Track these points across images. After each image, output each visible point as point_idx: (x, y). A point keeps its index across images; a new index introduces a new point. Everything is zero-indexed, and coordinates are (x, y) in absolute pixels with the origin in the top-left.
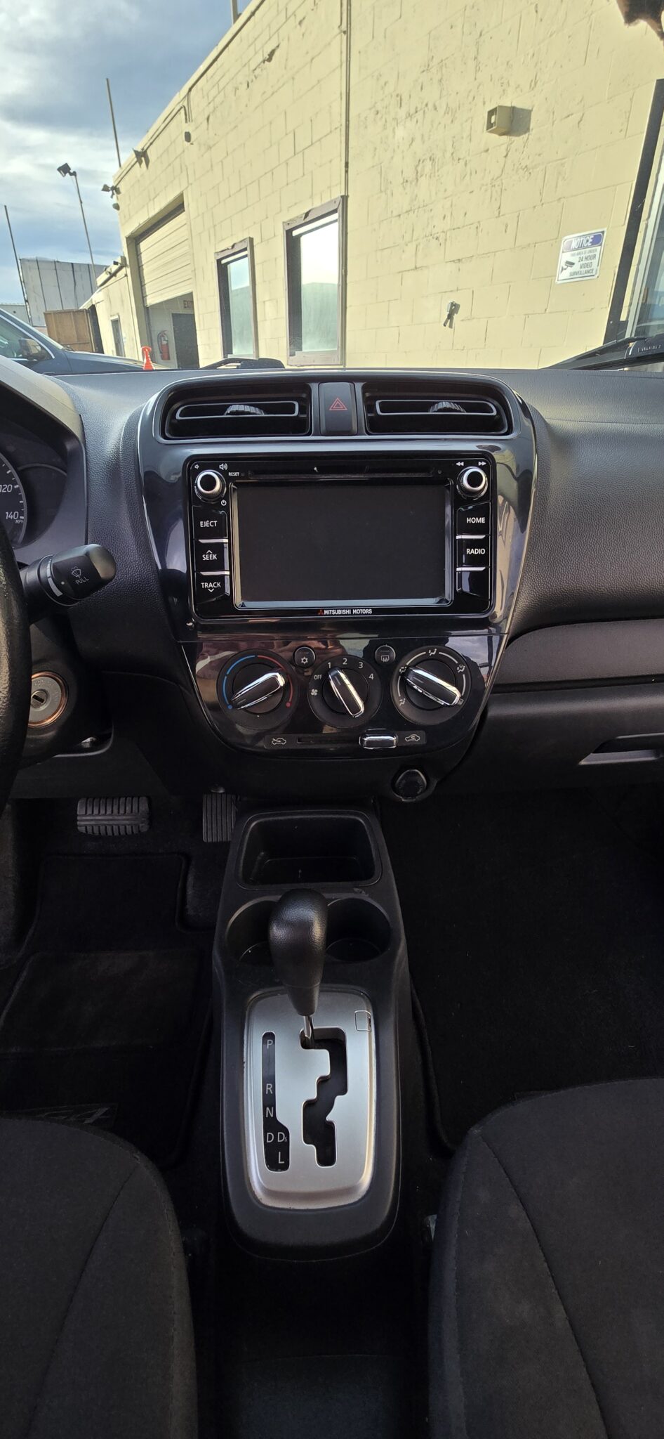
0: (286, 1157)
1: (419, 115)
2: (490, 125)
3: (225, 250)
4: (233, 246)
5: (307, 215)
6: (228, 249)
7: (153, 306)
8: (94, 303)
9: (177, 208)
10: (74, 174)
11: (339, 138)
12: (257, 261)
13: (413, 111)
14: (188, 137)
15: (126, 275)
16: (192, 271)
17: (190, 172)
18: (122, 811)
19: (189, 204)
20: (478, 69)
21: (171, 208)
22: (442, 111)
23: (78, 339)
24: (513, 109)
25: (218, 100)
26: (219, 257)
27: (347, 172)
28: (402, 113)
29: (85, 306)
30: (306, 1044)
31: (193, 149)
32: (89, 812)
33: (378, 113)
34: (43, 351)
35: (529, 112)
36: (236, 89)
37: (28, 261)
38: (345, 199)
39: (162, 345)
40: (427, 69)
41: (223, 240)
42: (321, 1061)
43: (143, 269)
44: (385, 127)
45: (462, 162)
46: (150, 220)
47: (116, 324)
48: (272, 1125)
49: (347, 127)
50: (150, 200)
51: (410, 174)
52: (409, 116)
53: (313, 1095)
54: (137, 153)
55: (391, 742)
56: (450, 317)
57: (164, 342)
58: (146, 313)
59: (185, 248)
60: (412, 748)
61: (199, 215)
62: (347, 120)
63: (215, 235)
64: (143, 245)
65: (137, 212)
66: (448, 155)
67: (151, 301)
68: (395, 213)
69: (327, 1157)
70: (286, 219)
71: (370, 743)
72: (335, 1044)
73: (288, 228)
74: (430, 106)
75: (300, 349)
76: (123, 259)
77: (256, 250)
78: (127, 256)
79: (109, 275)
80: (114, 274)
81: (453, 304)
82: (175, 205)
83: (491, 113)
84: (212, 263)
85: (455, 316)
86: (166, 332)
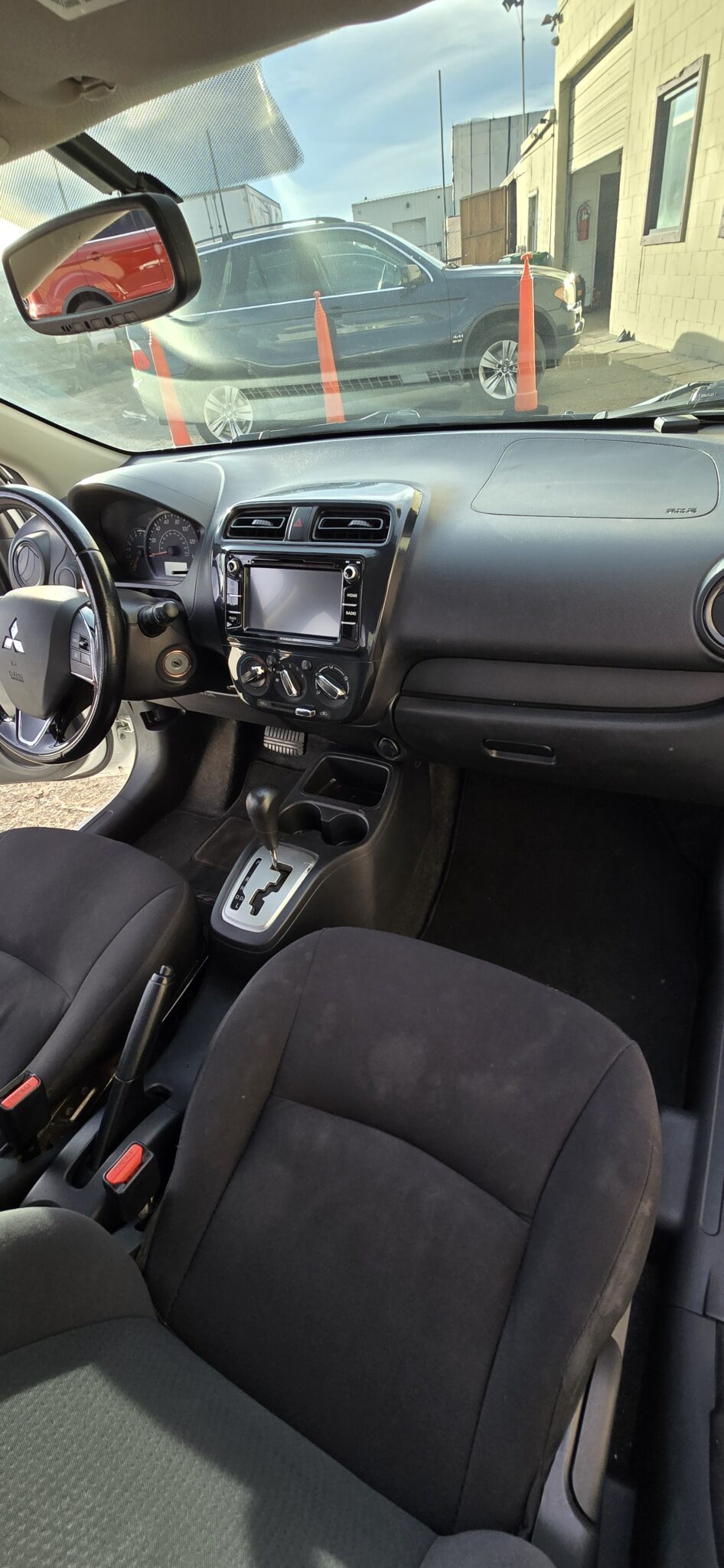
0: (239, 906)
3: (672, 80)
4: (681, 73)
6: (675, 78)
7: (579, 172)
8: (515, 177)
9: (625, 27)
12: (708, 91)
15: (553, 135)
16: (626, 118)
18: (289, 738)
19: (638, 21)
21: (618, 29)
23: (492, 229)
26: (661, 93)
29: (506, 182)
30: (273, 868)
32: (271, 735)
34: (423, 275)
37: (462, 126)
39: (581, 221)
41: (671, 65)
42: (275, 877)
43: (574, 123)
46: (590, 51)
47: (533, 201)
48: (240, 893)
50: (594, 24)
53: (263, 888)
55: (308, 714)
57: (585, 217)
58: (568, 180)
59: (623, 87)
60: (323, 719)
61: (648, 34)
63: (663, 60)
64: (579, 88)
65: (577, 45)
67: (576, 165)
69: (255, 912)
71: (299, 712)
72: (285, 872)
76: (553, 112)
77: (711, 73)
78: (557, 109)
79: (534, 138)
80: (540, 137)
82: (623, 24)
84: (652, 102)
86: (588, 203)
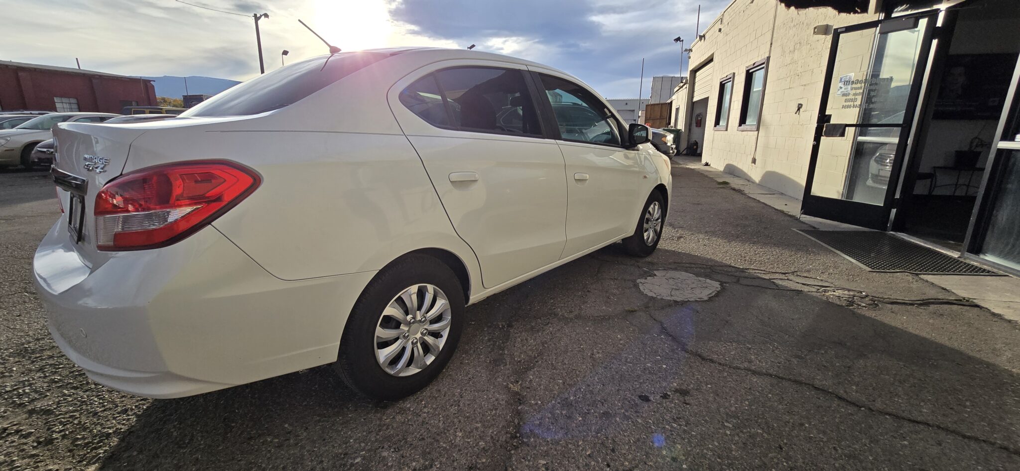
1: (798, 26)
3: (724, 78)
4: (727, 76)
5: (754, 64)
7: (695, 102)
8: (672, 100)
9: (712, 59)
11: (770, 32)
12: (735, 83)
13: (796, 24)
14: (720, 30)
15: (686, 88)
16: (710, 87)
17: (719, 43)
19: (715, 58)
21: (707, 61)
22: (805, 24)
23: (660, 117)
24: (827, 25)
25: (733, 17)
26: (721, 81)
27: (771, 47)
28: (792, 25)
29: (668, 101)
31: (721, 35)
33: (784, 24)
36: (740, 12)
38: (769, 58)
39: (697, 120)
41: (724, 73)
43: (695, 84)
44: (786, 30)
45: (809, 45)
46: (699, 64)
47: (677, 110)
49: (774, 29)
50: (701, 56)
51: (792, 49)
52: (794, 26)
56: (799, 109)
57: (700, 119)
58: (691, 104)
59: (709, 77)
61: (717, 63)
62: (774, 26)
63: (722, 71)
64: (698, 74)
65: (695, 61)
66: (805, 42)
67: (694, 99)
68: (785, 64)
70: (747, 66)
73: (747, 69)
74: (802, 23)
75: (745, 123)
76: (687, 80)
77: (735, 79)
79: (679, 88)
80: (682, 87)
81: (799, 104)
82: (710, 59)
83: (815, 28)
84: (719, 83)
85: (801, 109)
86: (701, 114)
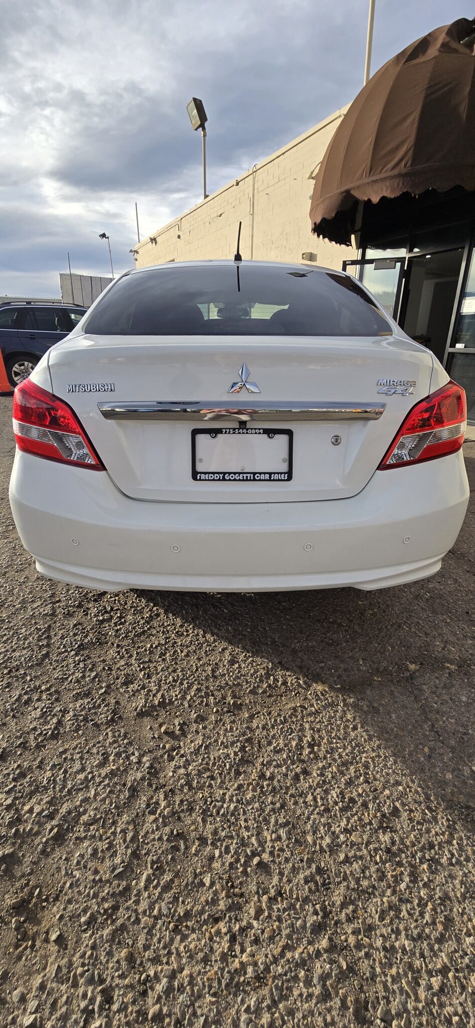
1: (280, 249)
2: (303, 258)
10: (108, 238)
17: (179, 251)
20: (299, 238)
22: (287, 249)
24: (311, 253)
25: (195, 225)
31: (181, 241)
35: (316, 255)
36: (204, 223)
37: (65, 275)
40: (282, 234)
44: (267, 250)
49: (252, 247)
54: (151, 239)
62: (252, 244)
74: (283, 246)
